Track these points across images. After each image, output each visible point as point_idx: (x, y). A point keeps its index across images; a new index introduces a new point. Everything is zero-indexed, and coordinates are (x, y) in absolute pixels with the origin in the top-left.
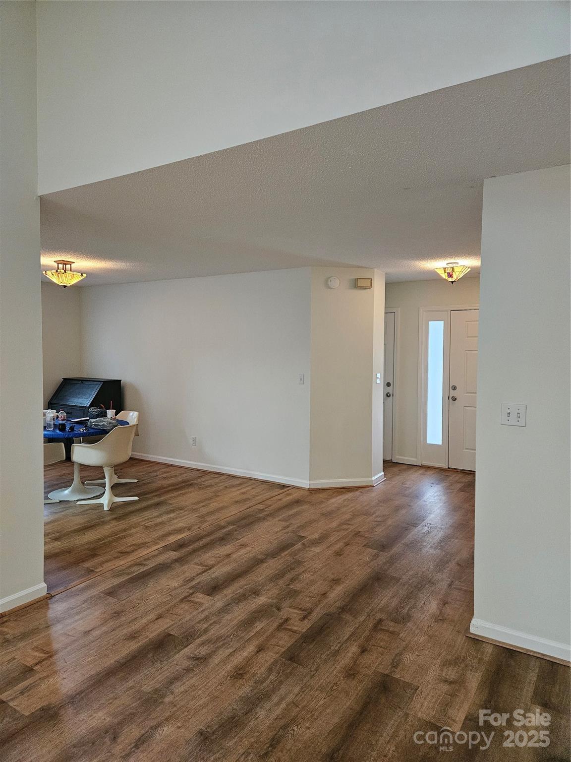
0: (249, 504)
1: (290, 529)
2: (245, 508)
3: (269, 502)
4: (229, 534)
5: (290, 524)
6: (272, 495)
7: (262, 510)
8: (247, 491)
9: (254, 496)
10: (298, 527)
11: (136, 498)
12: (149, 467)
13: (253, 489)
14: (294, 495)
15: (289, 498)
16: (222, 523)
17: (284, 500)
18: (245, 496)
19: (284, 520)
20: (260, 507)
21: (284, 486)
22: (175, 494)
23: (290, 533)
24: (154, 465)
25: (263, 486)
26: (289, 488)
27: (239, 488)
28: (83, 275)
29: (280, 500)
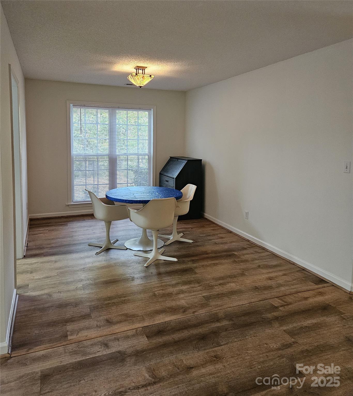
0: (267, 294)
1: (290, 351)
2: (260, 299)
3: (289, 299)
4: (215, 333)
5: (293, 342)
6: (299, 289)
7: (275, 308)
8: (276, 277)
9: (279, 286)
10: (302, 352)
11: (175, 260)
12: (213, 230)
13: (284, 275)
14: (326, 297)
15: (320, 299)
16: (221, 315)
17: (311, 300)
18: (270, 283)
19: (292, 333)
20: (276, 302)
21: (321, 281)
22: (210, 262)
23: (284, 359)
24: (219, 229)
25: (299, 275)
26: (325, 285)
27: (271, 270)
28: (152, 76)
29: (306, 299)
